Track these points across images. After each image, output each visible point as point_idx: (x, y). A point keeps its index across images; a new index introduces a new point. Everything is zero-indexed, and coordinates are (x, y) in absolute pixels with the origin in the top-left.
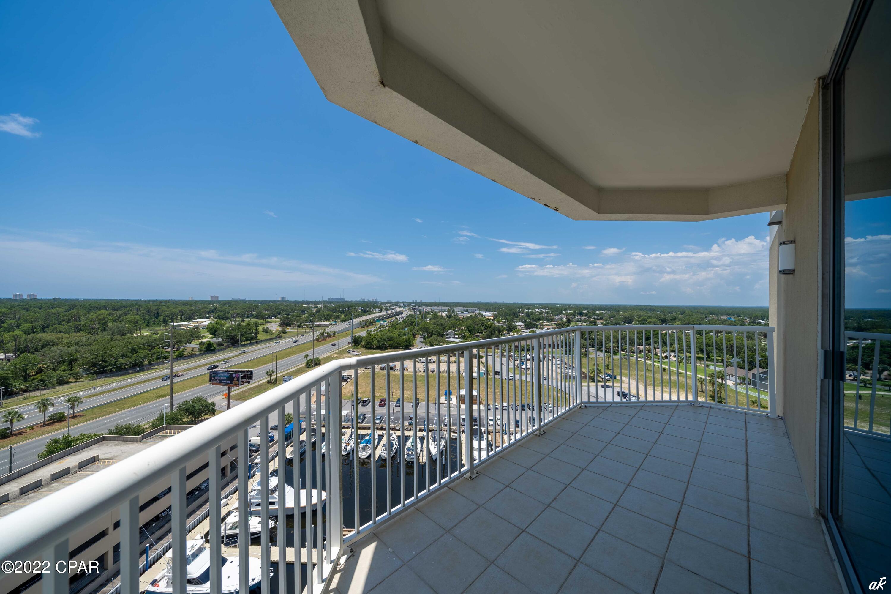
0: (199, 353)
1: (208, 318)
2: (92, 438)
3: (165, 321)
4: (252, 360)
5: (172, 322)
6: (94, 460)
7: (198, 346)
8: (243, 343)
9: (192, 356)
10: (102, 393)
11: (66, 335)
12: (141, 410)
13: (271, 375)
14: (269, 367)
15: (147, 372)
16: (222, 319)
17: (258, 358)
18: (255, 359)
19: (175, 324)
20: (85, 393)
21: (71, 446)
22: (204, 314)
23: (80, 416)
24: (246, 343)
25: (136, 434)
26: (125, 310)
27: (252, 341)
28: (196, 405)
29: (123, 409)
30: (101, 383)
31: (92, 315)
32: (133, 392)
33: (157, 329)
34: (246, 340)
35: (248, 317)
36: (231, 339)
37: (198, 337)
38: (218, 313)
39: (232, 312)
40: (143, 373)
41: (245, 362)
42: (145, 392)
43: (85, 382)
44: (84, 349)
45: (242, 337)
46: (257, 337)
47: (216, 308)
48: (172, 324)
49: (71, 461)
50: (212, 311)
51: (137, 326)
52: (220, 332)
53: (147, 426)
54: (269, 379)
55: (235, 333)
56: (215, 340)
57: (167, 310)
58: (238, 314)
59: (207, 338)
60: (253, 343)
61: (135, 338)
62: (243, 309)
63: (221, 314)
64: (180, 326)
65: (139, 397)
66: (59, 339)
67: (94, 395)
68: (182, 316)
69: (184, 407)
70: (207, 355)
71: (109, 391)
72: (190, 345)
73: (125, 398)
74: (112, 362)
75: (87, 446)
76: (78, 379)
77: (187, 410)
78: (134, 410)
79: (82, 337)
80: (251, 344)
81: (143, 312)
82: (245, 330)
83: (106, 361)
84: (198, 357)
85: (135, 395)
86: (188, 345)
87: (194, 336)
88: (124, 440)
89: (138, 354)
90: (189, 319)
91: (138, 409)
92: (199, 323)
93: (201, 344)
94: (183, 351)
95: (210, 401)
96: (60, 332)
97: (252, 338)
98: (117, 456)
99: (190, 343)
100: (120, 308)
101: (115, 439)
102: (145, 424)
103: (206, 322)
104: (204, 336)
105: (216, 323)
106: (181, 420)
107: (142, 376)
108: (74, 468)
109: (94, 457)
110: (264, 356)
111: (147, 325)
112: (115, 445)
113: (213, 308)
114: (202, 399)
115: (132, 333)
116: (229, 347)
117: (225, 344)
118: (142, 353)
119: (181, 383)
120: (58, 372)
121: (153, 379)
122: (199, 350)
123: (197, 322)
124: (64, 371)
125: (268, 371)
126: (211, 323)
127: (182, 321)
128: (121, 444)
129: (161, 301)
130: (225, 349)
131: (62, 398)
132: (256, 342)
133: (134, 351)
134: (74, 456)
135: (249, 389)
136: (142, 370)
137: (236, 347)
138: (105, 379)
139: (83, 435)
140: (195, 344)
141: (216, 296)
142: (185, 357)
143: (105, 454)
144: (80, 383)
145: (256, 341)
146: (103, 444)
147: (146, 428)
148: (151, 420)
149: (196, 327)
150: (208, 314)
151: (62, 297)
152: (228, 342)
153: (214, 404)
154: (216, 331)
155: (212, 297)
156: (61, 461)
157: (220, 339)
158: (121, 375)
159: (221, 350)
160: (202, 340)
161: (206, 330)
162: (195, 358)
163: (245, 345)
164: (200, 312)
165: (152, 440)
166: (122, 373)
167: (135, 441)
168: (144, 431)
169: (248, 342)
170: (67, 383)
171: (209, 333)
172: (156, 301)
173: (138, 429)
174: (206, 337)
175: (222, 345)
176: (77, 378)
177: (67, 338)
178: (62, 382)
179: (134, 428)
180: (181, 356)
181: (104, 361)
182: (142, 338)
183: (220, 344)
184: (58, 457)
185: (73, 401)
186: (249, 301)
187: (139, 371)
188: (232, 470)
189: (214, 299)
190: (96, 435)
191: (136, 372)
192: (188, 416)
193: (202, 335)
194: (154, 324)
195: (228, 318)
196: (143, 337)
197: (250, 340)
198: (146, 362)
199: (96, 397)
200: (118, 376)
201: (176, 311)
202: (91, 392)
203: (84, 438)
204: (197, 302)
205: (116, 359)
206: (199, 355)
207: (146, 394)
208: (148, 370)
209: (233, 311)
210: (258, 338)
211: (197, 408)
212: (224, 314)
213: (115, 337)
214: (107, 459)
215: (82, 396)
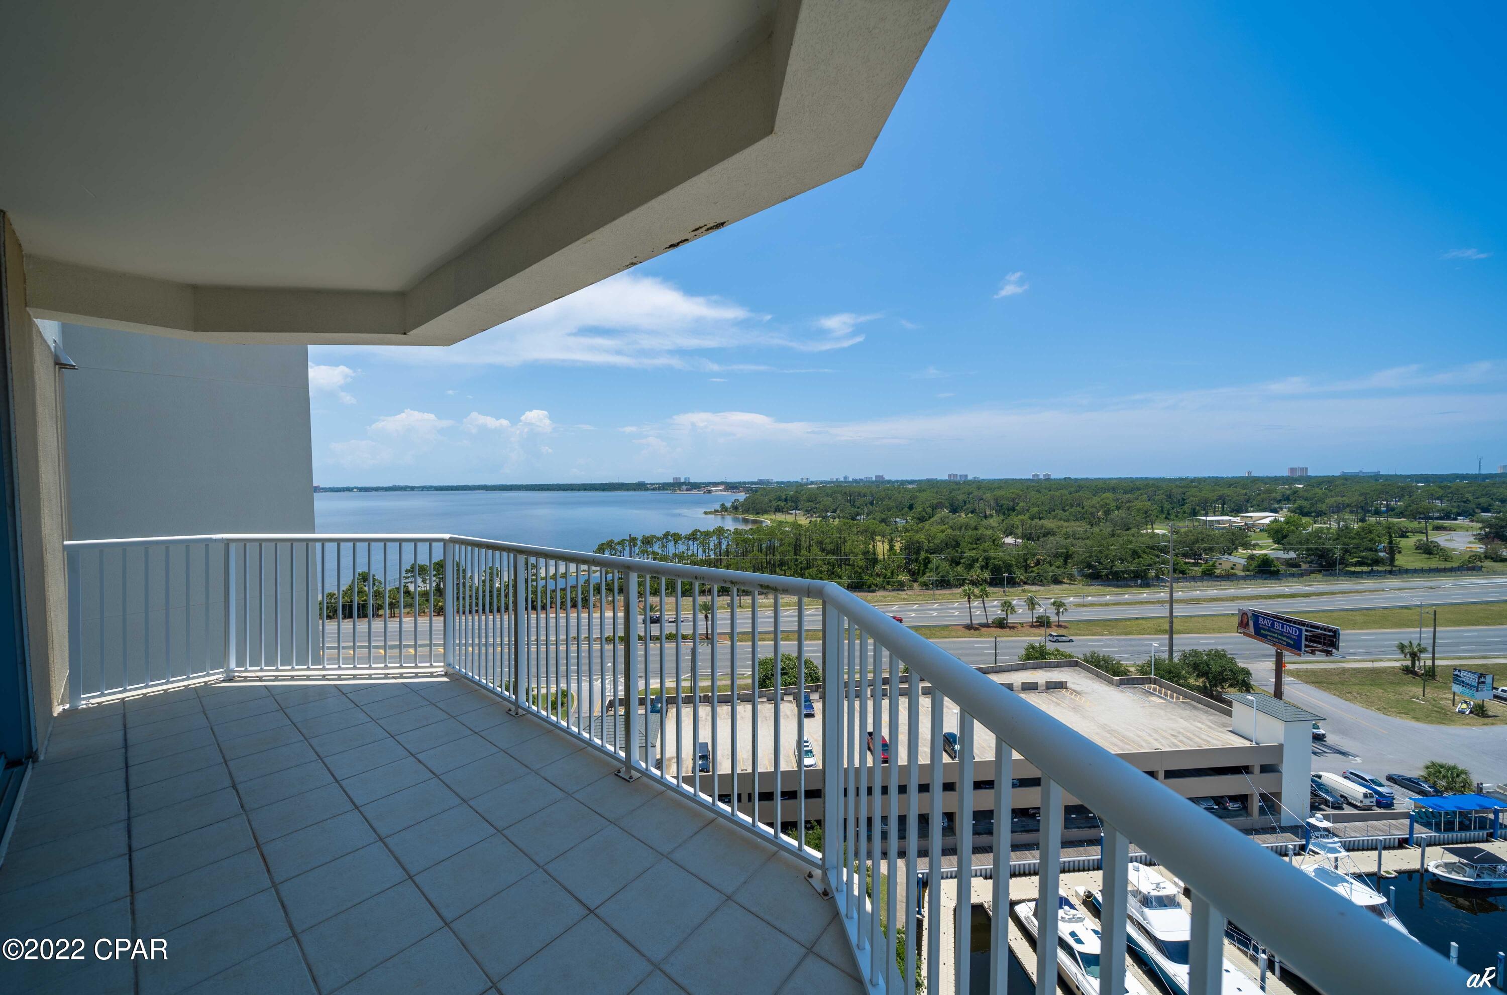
0: (1243, 574)
1: (1275, 511)
2: (1066, 657)
3: (1194, 513)
4: (1368, 609)
5: (1206, 515)
6: (1061, 685)
7: (1243, 562)
8: (1352, 569)
9: (1229, 577)
10: (1092, 605)
11: (1066, 524)
12: (1133, 642)
13: (1414, 656)
14: (1411, 635)
15: (1152, 590)
16: (1307, 514)
17: (1385, 608)
18: (1375, 609)
19: (1209, 518)
20: (1075, 600)
21: (1046, 659)
22: (1266, 505)
23: (1065, 627)
24: (1358, 569)
25: (1115, 674)
26: (1138, 493)
27: (1375, 568)
28: (1212, 662)
29: (1111, 634)
30: (1094, 591)
31: (1095, 500)
32: (1128, 614)
33: (1181, 524)
34: (1360, 564)
35: (1377, 513)
36: (1321, 556)
37: (1246, 545)
38: (1299, 502)
39: (1330, 501)
40: (1147, 590)
41: (1347, 610)
42: (1143, 618)
43: (1078, 587)
44: (1080, 543)
45: (1347, 556)
46: (1392, 560)
47: (1295, 492)
48: (1204, 518)
49: (1041, 677)
50: (1287, 499)
51: (1148, 518)
52: (1293, 538)
53: (1132, 669)
54: (1409, 663)
55: (1329, 544)
56: (1281, 554)
57: (1198, 494)
58: (1348, 506)
59: (1267, 549)
60: (1378, 572)
61: (1142, 535)
62: (1362, 494)
63: (1305, 504)
64: (1218, 522)
65: (1133, 623)
66: (1058, 527)
67: (1084, 606)
68: (1223, 504)
69: (1191, 659)
70: (1260, 581)
71: (1101, 605)
72: (1229, 557)
73: (1116, 620)
74: (1108, 566)
75: (1059, 665)
76: (1072, 580)
77: (1196, 667)
78: (1124, 640)
79: (1080, 527)
80: (1371, 574)
81: (1160, 496)
82: (1354, 541)
83: (1102, 564)
84: (1242, 582)
85: (1129, 619)
86: (1226, 556)
87: (1237, 542)
88: (1098, 675)
89: (1141, 559)
90: (1237, 510)
91: (1130, 640)
92: (1254, 519)
93: (1251, 558)
94: (1214, 566)
95: (1241, 664)
96: (1061, 519)
97: (1377, 562)
98: (1086, 693)
99: (1230, 554)
100: (1132, 491)
101: (1088, 670)
102: (1131, 664)
103: (1266, 518)
104: (1257, 545)
105: (1287, 522)
106: (1185, 679)
107: (1145, 594)
108: (1042, 686)
109: (1061, 683)
110: (1406, 607)
111: (1166, 518)
112: (1087, 678)
113: (1288, 492)
114: (1225, 656)
115: (1138, 527)
116: (1313, 572)
117: (1304, 566)
118: (1147, 559)
119: (1200, 619)
120: (1053, 568)
121: (1158, 602)
122: (1246, 569)
123: (1251, 517)
124: (1058, 567)
125: (1406, 643)
126: (1276, 521)
127: (1222, 515)
128: (1094, 679)
129: (1193, 480)
130: (1302, 575)
131: (1053, 600)
132: (1391, 572)
133: (1135, 554)
134: (1046, 671)
135: (1345, 670)
136: (1146, 584)
137: (1330, 575)
138: (1100, 587)
139: (1058, 651)
140: (1239, 557)
141: (1302, 469)
142: (1217, 577)
143: (1074, 683)
144: (1072, 586)
145: (1388, 568)
146: (1075, 671)
147: (1129, 671)
148: (1139, 662)
149: (1248, 527)
150: (1279, 501)
151: (1073, 477)
152: (1311, 562)
153: (1248, 673)
154: (1285, 537)
155: (1292, 470)
156: (1033, 671)
157: (1292, 555)
158: (1118, 587)
159: (1293, 575)
160: (1254, 552)
161: (1265, 534)
162: (1235, 582)
163: (1354, 574)
164: (1259, 498)
165: (1132, 690)
166: (1120, 583)
167: (1110, 682)
168: (1126, 674)
169: (1365, 569)
170: (1061, 583)
171: (1271, 541)
172: (1186, 479)
173: (1118, 668)
174: (1261, 548)
175: (1296, 565)
176: (1071, 578)
177: (1066, 528)
178: (1056, 581)
179: (1113, 665)
180: (1209, 575)
181: (1100, 563)
182: (1151, 537)
183: (1291, 564)
184: (1031, 666)
185: (1058, 605)
186: (1388, 477)
187: (1141, 586)
188: (1262, 811)
189: (1298, 474)
190: (1071, 656)
191: (1137, 586)
192: (1198, 676)
193: (1253, 542)
194: (1177, 516)
195: (1320, 514)
196: (1153, 535)
197: (1368, 565)
198: (1152, 573)
199: (1085, 609)
200: (1114, 586)
201: (1213, 496)
202: (1079, 600)
203: (1058, 654)
204: (1256, 480)
205: (1113, 562)
206: (1245, 578)
207: (1143, 622)
208: (1155, 586)
209: (1333, 500)
210: (1396, 563)
211: (1214, 669)
212: (1312, 505)
213: (1118, 532)
214: (1075, 691)
215: (1071, 603)
